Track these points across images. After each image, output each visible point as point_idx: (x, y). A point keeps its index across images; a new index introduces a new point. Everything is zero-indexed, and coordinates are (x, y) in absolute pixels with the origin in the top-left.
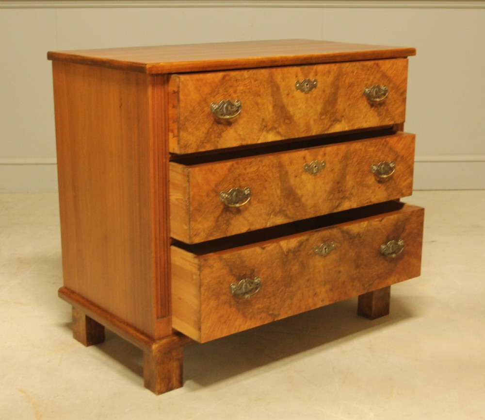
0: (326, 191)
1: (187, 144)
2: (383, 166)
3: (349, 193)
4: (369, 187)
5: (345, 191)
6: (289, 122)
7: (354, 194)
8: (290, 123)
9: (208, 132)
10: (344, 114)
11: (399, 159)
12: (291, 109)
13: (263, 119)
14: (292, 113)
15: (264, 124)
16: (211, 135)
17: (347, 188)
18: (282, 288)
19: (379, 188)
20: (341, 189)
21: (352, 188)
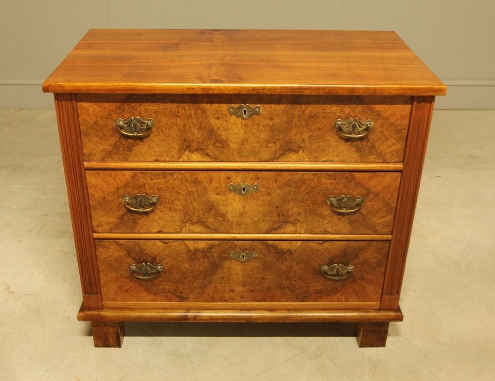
0: (259, 212)
1: (91, 153)
2: (345, 200)
3: (293, 218)
4: (323, 217)
5: (288, 216)
6: (221, 146)
7: (301, 220)
8: (223, 147)
9: (115, 145)
10: (303, 145)
11: (371, 196)
12: (223, 134)
13: (185, 140)
14: (224, 137)
15: (186, 144)
16: (119, 148)
17: (290, 214)
18: (190, 278)
19: (339, 220)
20: (281, 214)
21: (298, 215)
